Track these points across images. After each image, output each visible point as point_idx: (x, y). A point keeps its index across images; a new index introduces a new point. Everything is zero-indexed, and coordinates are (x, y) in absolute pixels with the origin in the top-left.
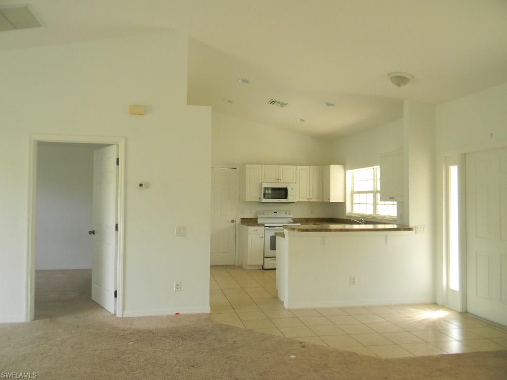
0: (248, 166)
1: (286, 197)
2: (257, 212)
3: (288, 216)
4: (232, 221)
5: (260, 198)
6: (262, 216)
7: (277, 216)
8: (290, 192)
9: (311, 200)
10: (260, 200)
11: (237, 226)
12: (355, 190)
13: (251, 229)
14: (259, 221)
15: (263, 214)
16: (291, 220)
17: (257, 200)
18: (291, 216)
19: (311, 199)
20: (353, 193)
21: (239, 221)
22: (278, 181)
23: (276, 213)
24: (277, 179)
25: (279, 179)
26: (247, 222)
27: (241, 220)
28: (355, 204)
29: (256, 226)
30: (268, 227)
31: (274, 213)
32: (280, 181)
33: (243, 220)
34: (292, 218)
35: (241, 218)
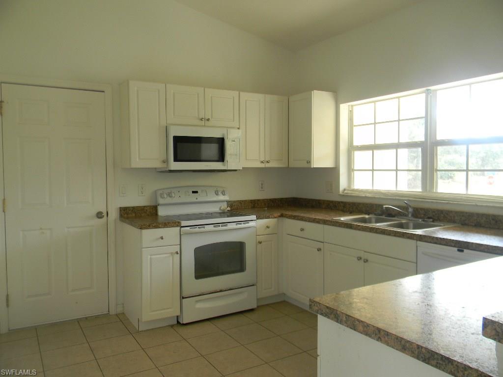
0: (134, 86)
1: (221, 158)
2: (156, 192)
3: (221, 197)
4: (99, 215)
5: (166, 161)
6: (168, 200)
7: (200, 199)
8: (230, 148)
9: (268, 165)
10: (165, 165)
11: (111, 226)
12: (356, 143)
13: (149, 235)
14: (162, 212)
15: (169, 195)
16: (224, 206)
17: (158, 164)
18: (226, 198)
19: (268, 162)
20: (351, 148)
21: (114, 215)
22: (203, 123)
23: (196, 192)
24: (201, 117)
25: (207, 118)
26: (134, 215)
27: (120, 210)
28: (355, 170)
29: (160, 228)
30: (188, 228)
31: (194, 192)
32: (207, 122)
33: (124, 210)
34: (227, 202)
35: (120, 208)
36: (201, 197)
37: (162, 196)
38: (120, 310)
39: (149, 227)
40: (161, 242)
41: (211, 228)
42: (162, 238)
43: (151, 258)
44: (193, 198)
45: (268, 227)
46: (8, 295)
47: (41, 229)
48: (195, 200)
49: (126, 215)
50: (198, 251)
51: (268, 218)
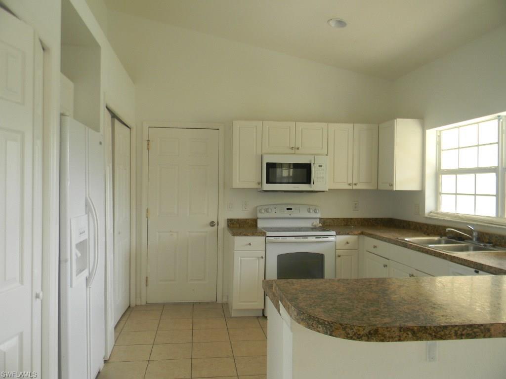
0: (237, 125)
1: (308, 180)
2: (256, 207)
3: (313, 215)
4: (212, 224)
5: (260, 183)
6: (266, 215)
7: (293, 215)
8: (316, 173)
9: (355, 187)
10: (260, 186)
11: (220, 232)
12: (444, 167)
13: (240, 241)
14: (261, 224)
15: (267, 211)
16: (317, 223)
17: (254, 186)
18: (319, 215)
19: (355, 184)
20: (439, 172)
21: (223, 224)
22: (293, 151)
23: (291, 209)
24: (291, 147)
25: (297, 147)
26: (238, 225)
27: (228, 221)
28: (443, 194)
29: (248, 236)
30: (272, 238)
31: (288, 209)
32: (297, 150)
33: (231, 221)
34: (321, 219)
35: (228, 219)
36: (294, 214)
37: (261, 212)
38: (225, 300)
39: (240, 235)
40: (249, 248)
41: (293, 239)
42: (250, 244)
43: (241, 260)
44: (287, 214)
45: (347, 243)
46: (147, 278)
47: (171, 231)
48: (288, 216)
49: (232, 225)
50: (280, 257)
51: (348, 234)
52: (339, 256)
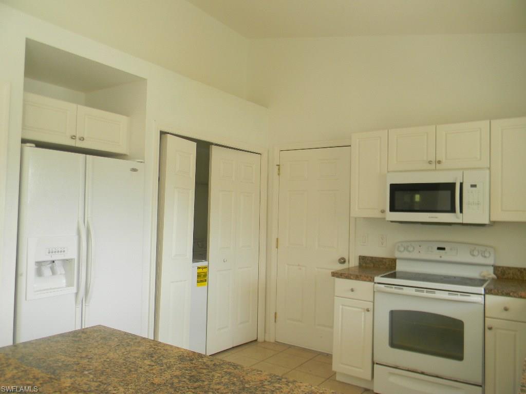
1: (451, 208)
3: (479, 260)
4: (341, 261)
7: (445, 258)
8: (462, 196)
10: (383, 216)
14: (400, 267)
16: (490, 273)
17: (379, 215)
18: (491, 261)
21: (354, 262)
22: (433, 166)
23: (443, 249)
24: (429, 160)
25: (437, 160)
26: (372, 265)
27: (360, 259)
29: (351, 279)
30: (383, 286)
31: (439, 249)
32: (438, 165)
33: (363, 259)
34: (496, 268)
35: (360, 256)
37: (399, 251)
39: (341, 276)
40: (351, 294)
41: (412, 291)
42: (352, 290)
43: (342, 309)
44: (437, 255)
45: (506, 309)
46: (276, 313)
47: (299, 265)
48: (438, 258)
49: (364, 265)
50: (393, 313)
51: (508, 295)
52: (490, 329)
